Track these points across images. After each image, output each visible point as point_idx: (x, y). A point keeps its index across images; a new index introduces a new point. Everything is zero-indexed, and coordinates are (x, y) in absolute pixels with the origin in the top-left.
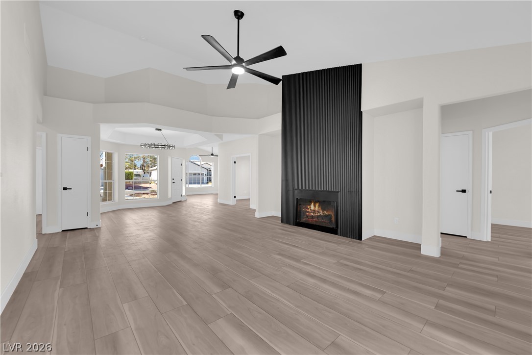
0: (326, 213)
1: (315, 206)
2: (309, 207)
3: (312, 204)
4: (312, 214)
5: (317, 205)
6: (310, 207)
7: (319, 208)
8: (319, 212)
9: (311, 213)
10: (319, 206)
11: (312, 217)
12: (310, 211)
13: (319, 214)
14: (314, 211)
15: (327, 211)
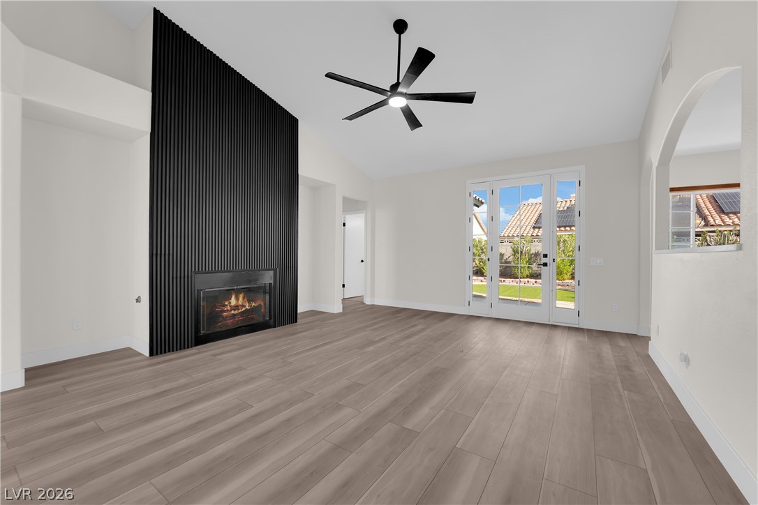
0: (254, 304)
1: (237, 299)
2: (226, 303)
3: (233, 296)
4: (233, 312)
5: (241, 296)
6: (230, 303)
7: (244, 300)
8: (245, 306)
9: (231, 310)
10: (244, 298)
11: (234, 315)
12: (229, 308)
13: (244, 309)
14: (236, 307)
15: (255, 302)
